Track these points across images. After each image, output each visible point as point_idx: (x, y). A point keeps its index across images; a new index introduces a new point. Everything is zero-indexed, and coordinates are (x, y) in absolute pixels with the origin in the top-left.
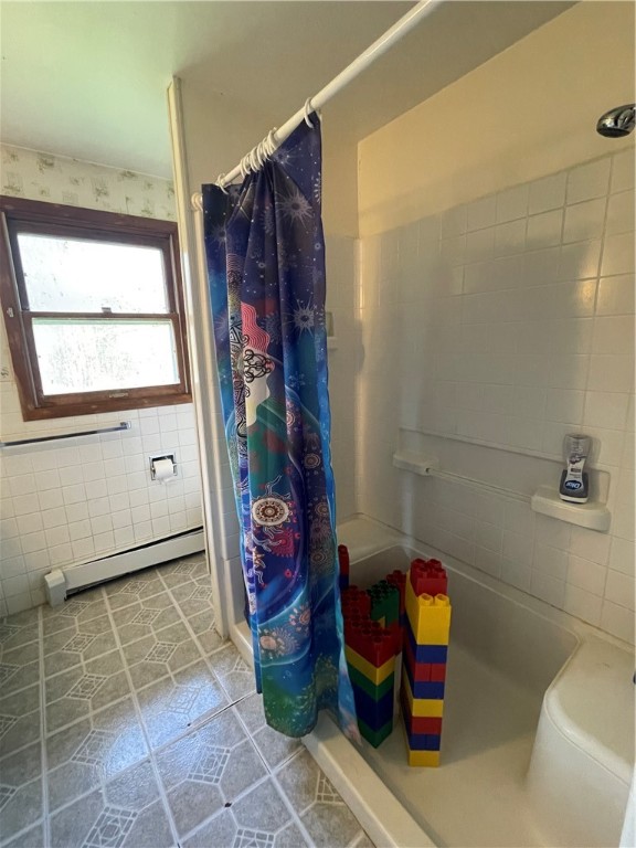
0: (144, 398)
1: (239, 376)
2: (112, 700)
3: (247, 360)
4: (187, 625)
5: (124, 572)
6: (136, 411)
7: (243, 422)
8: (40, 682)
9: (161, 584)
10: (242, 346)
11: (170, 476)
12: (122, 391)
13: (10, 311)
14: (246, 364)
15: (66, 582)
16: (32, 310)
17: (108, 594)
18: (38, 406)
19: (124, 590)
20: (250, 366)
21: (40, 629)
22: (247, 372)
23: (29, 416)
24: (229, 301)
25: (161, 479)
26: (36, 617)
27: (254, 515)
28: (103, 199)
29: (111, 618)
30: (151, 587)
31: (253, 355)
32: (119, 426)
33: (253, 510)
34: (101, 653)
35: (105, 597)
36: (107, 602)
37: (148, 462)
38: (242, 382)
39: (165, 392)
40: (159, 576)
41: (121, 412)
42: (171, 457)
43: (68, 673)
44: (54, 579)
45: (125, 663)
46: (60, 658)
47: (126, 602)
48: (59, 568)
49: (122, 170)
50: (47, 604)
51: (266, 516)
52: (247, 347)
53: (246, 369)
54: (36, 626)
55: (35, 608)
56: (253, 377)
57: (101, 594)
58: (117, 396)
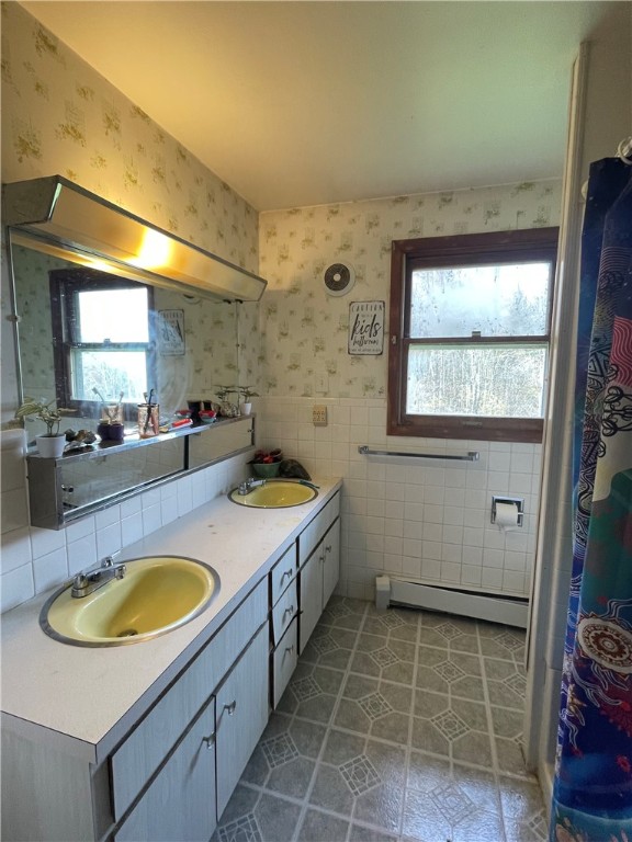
0: (498, 429)
1: (593, 424)
2: (388, 738)
3: (610, 403)
4: (489, 713)
5: (445, 610)
6: (487, 442)
7: (588, 492)
8: (345, 671)
9: (476, 645)
10: (607, 381)
11: (512, 525)
12: (477, 419)
13: (394, 338)
14: (607, 407)
15: (391, 592)
16: (412, 337)
17: (423, 624)
18: (401, 423)
19: (438, 628)
20: (613, 411)
21: (363, 623)
22: (607, 420)
23: (392, 431)
24: (596, 316)
25: (502, 525)
26: (364, 610)
27: (579, 635)
28: (494, 220)
29: (417, 651)
30: (464, 642)
31: (622, 395)
32: (466, 455)
33: (581, 628)
34: (397, 681)
35: (420, 626)
36: (419, 631)
37: (490, 502)
38: (598, 434)
39: (523, 426)
40: (478, 635)
41: (470, 441)
42: (518, 503)
43: (367, 680)
44: (383, 583)
45: (412, 708)
46: (366, 660)
47: (435, 642)
48: (390, 576)
49: (518, 183)
50: (374, 603)
51: (600, 648)
52: (613, 383)
53: (606, 415)
54: (360, 619)
55: (366, 601)
56: (615, 429)
57: (416, 621)
58: (469, 423)
